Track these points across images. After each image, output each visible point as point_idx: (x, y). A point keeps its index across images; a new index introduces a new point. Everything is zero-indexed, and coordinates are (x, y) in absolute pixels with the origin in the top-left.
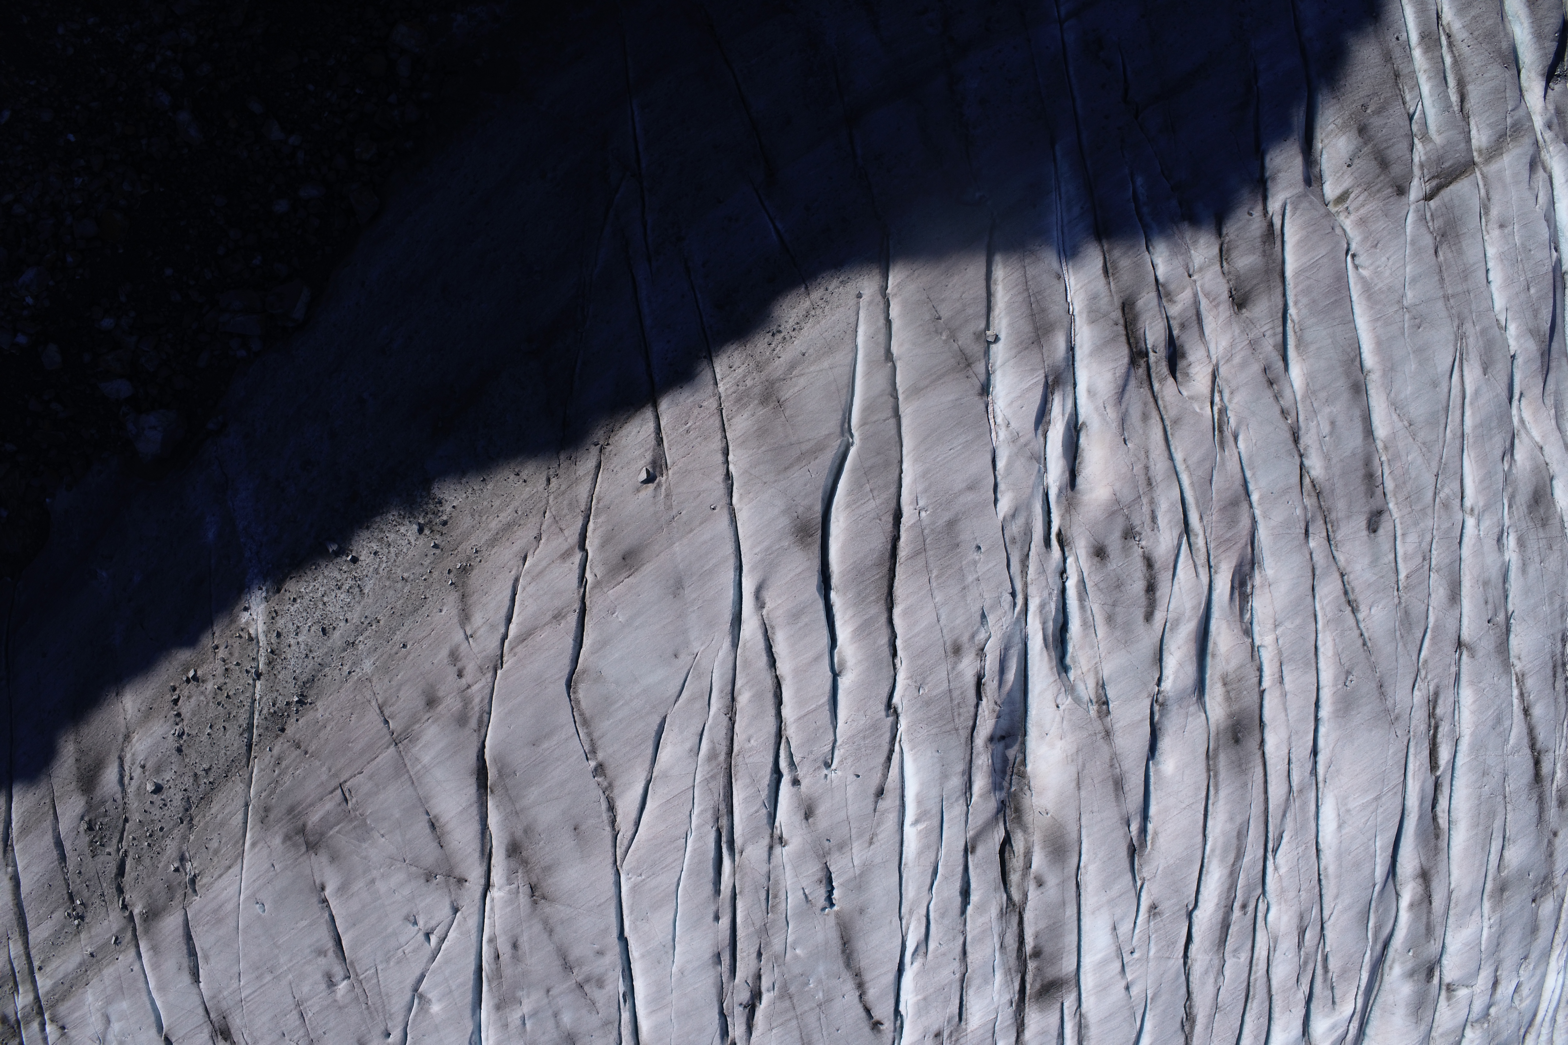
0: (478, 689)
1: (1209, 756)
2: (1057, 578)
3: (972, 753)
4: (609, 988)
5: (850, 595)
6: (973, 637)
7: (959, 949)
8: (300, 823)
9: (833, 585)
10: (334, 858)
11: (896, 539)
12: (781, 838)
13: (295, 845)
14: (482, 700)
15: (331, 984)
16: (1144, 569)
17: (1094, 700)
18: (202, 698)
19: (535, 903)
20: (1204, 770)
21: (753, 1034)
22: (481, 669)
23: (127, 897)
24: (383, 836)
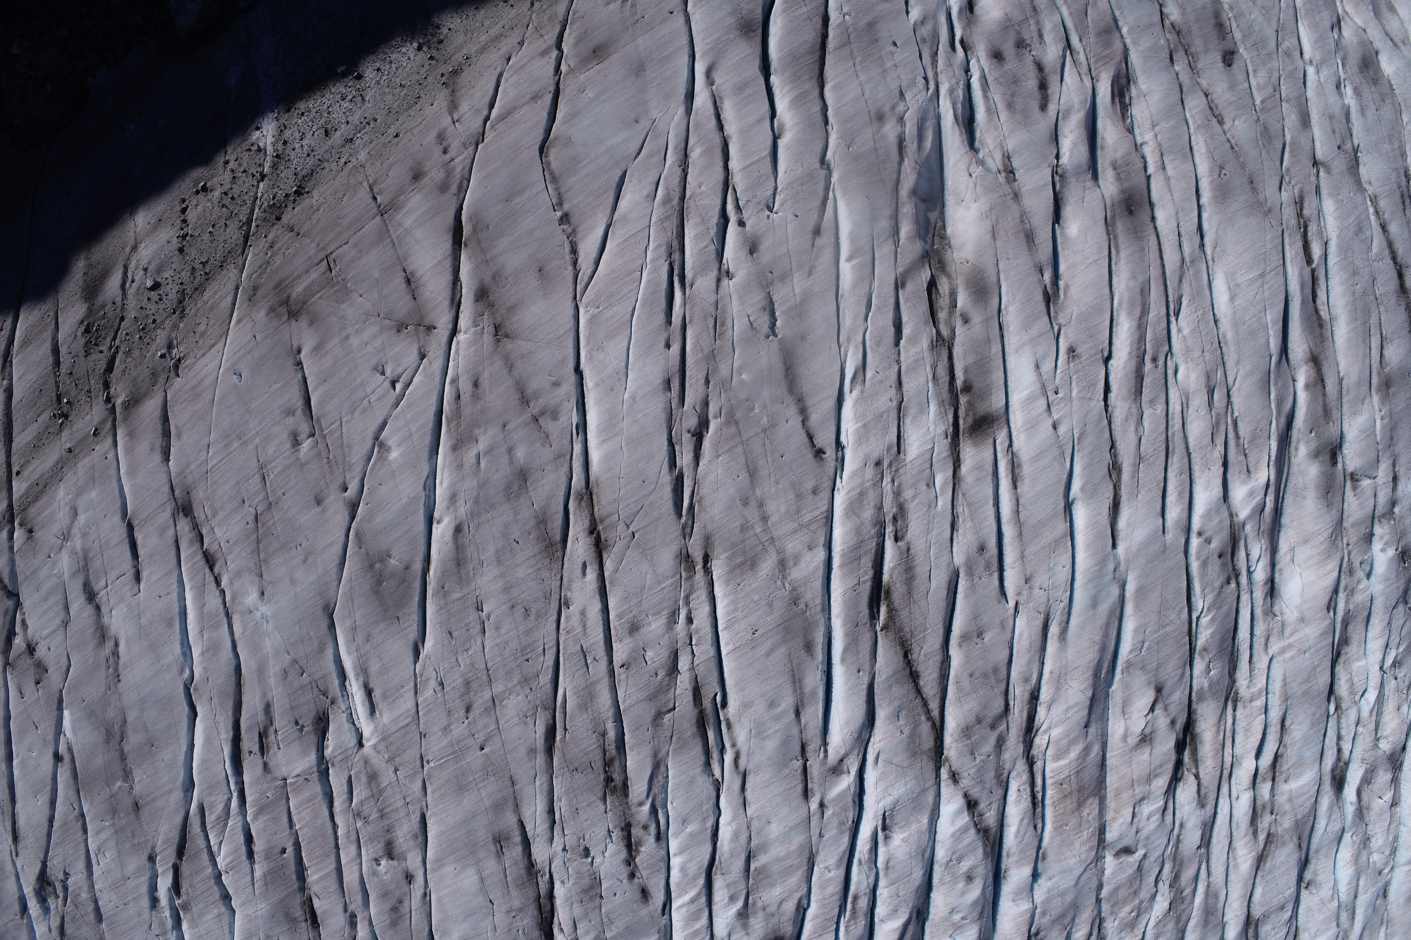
0: (460, 163)
1: (1108, 223)
2: (963, 72)
3: (897, 203)
4: (563, 419)
5: (787, 75)
6: (893, 107)
7: (894, 377)
8: (285, 295)
9: (772, 70)
10: (312, 323)
11: (825, 36)
12: (728, 272)
13: (278, 316)
14: (464, 169)
15: (296, 443)
16: (1036, 71)
17: (1002, 169)
18: (209, 204)
19: (498, 341)
20: (1105, 233)
21: (701, 464)
22: (464, 145)
23: (112, 391)
24: (361, 296)
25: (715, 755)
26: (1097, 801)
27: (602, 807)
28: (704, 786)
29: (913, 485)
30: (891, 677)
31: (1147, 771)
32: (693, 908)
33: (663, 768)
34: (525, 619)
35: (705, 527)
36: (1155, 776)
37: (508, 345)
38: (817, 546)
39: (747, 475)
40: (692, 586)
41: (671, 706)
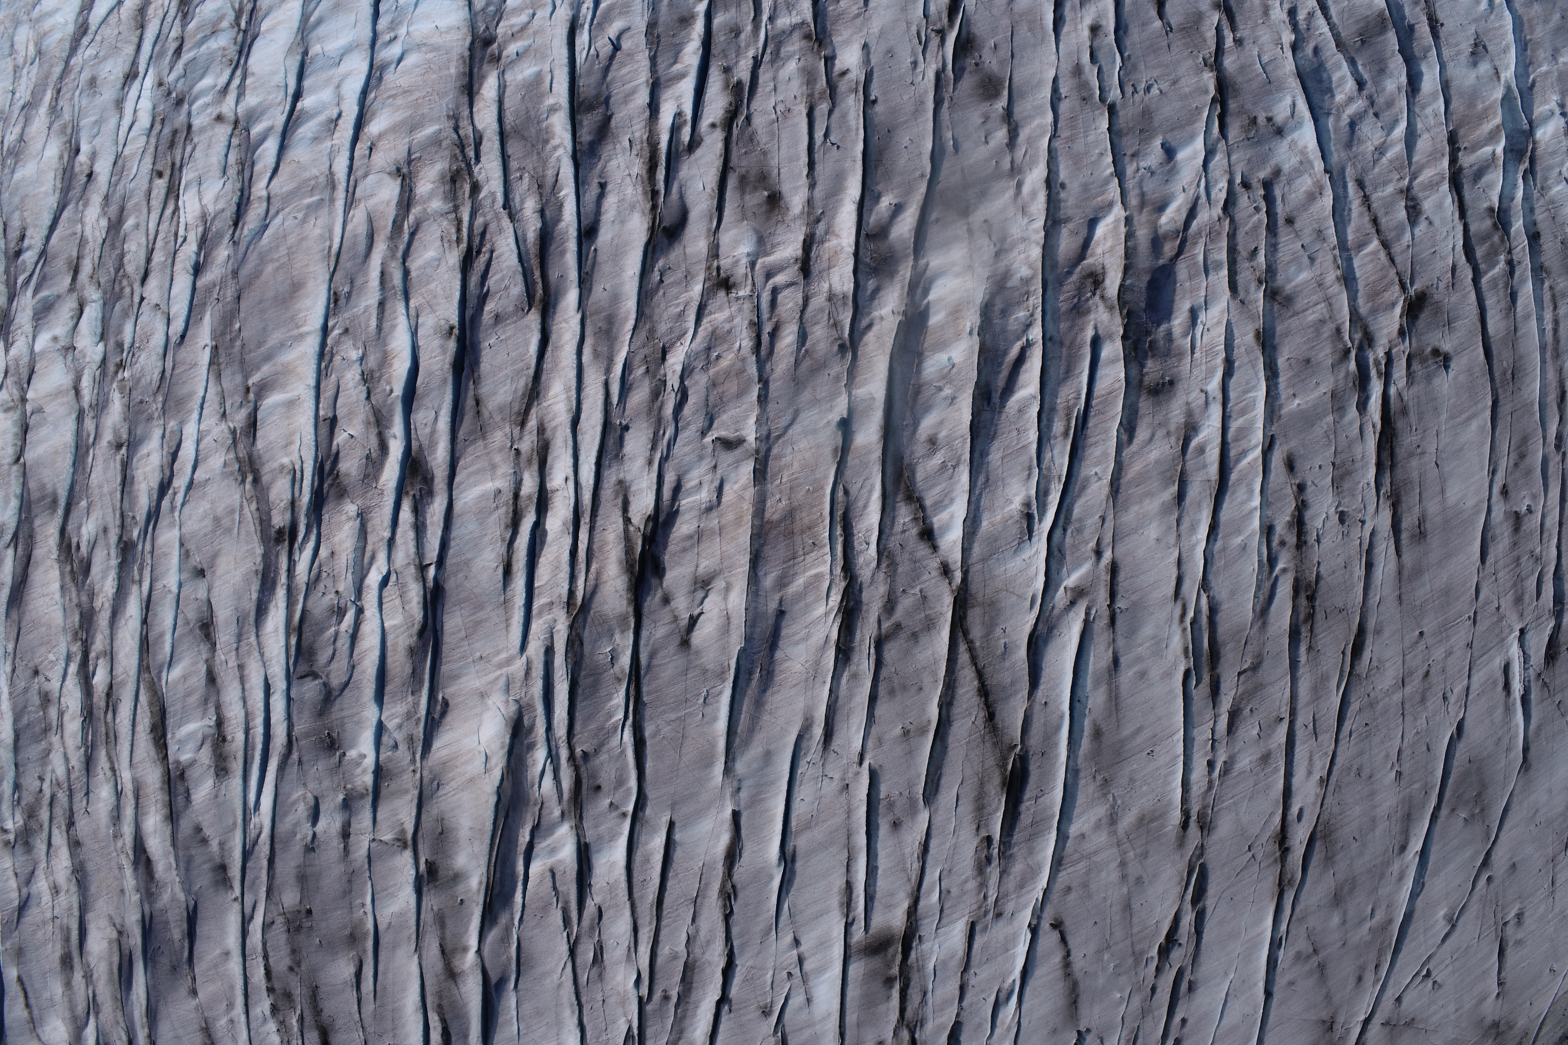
25: (1204, 620)
26: (767, 515)
27: (1322, 569)
28: (1221, 588)
29: (965, 894)
30: (1011, 695)
31: (703, 546)
32: (1244, 444)
33: (1258, 608)
34: (1361, 766)
35: (1182, 856)
36: (690, 537)
37: (1325, 1015)
38: (1076, 838)
39: (1133, 906)
40: (1204, 799)
41: (1242, 677)
